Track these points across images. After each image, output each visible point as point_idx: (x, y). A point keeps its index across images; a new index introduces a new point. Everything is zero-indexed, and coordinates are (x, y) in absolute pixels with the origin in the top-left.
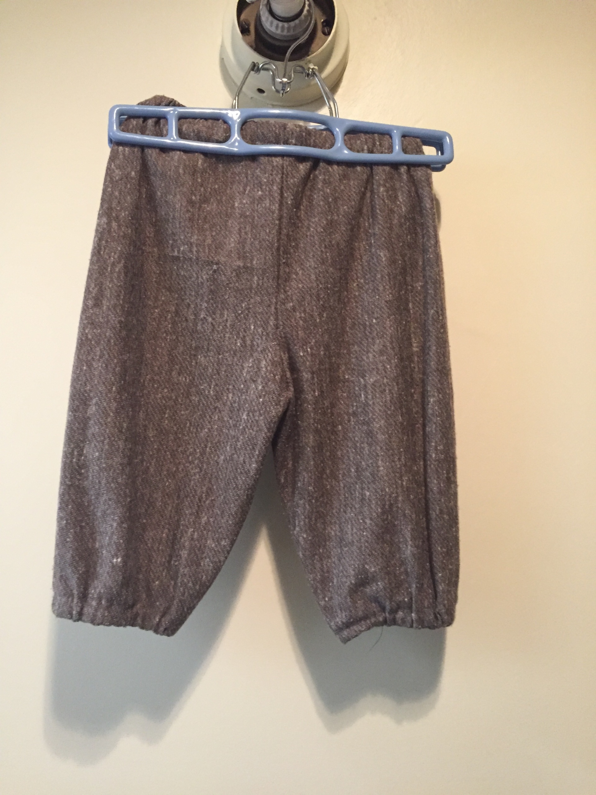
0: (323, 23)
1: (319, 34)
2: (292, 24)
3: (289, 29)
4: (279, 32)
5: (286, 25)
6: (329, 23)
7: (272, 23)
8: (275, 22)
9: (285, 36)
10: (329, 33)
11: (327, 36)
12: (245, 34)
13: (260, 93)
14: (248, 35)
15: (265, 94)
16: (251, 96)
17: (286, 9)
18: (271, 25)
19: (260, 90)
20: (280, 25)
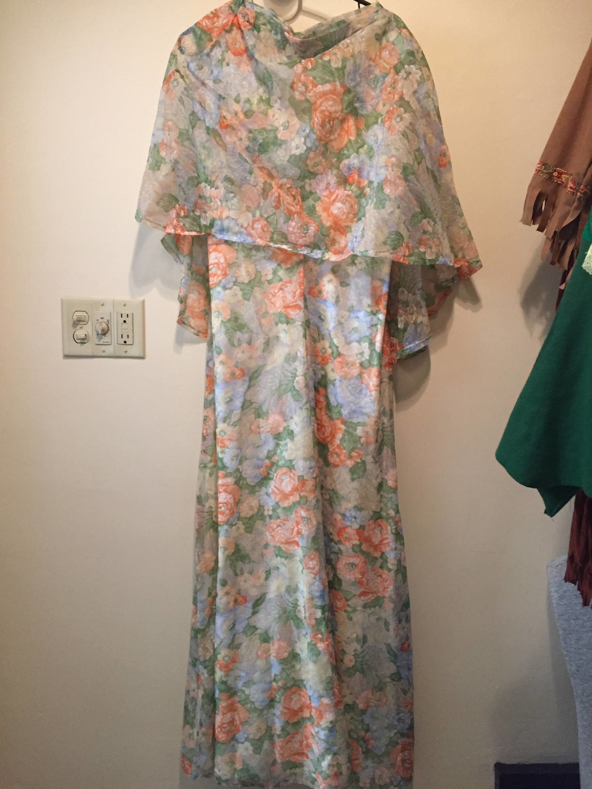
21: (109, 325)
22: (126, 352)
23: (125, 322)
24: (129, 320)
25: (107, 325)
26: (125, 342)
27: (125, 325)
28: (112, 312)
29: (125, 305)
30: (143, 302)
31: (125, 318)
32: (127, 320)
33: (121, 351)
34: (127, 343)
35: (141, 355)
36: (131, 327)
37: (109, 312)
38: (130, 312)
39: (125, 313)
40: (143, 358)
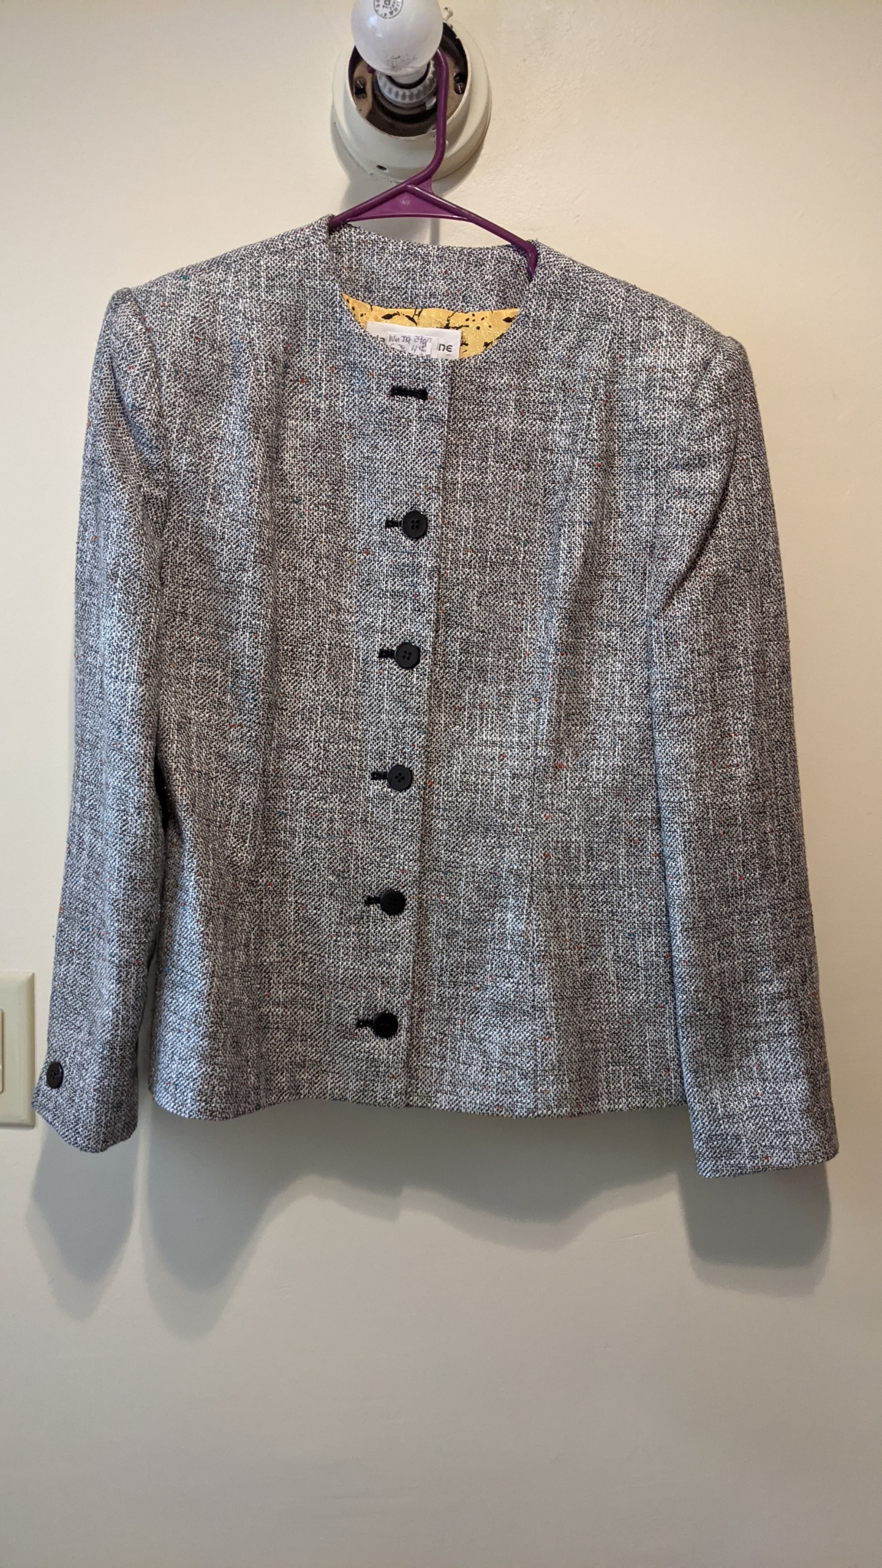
0: (455, 77)
1: (451, 92)
2: (415, 91)
3: (411, 97)
4: (399, 100)
5: (407, 92)
6: (462, 78)
7: (390, 91)
8: (395, 89)
9: (407, 104)
10: (463, 92)
11: (460, 96)
12: (360, 96)
13: (381, 170)
14: (364, 97)
15: (387, 171)
16: (370, 172)
17: (407, 75)
18: (390, 93)
19: (380, 167)
20: (401, 91)
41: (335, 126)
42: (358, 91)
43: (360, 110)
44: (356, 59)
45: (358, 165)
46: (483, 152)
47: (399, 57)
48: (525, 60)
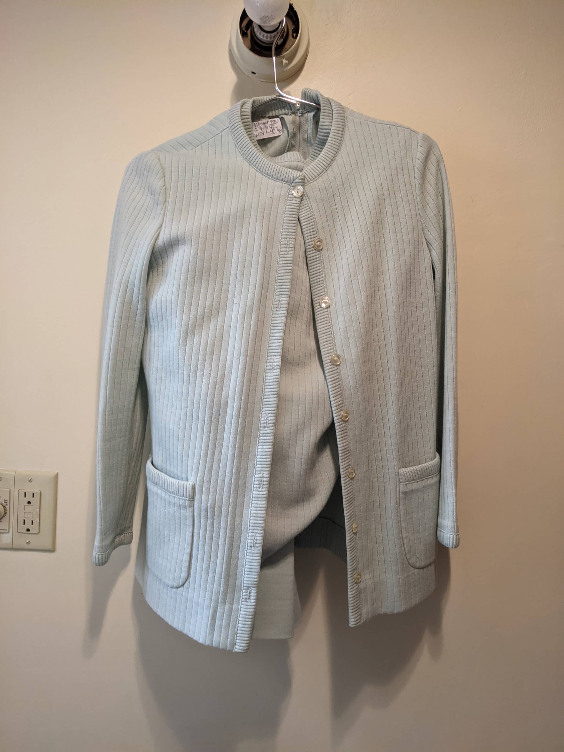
0: (293, 30)
1: (290, 37)
2: (273, 34)
3: (270, 38)
4: (265, 39)
5: (269, 35)
6: (296, 30)
7: (260, 34)
8: (263, 33)
9: (268, 41)
10: (296, 37)
11: (295, 39)
12: (245, 36)
13: (253, 75)
14: (246, 37)
15: (256, 75)
16: (247, 75)
17: (269, 27)
18: (261, 36)
19: (253, 73)
20: (266, 34)
21: (7, 507)
22: (28, 543)
23: (29, 503)
24: (35, 501)
25: (4, 507)
26: (28, 530)
27: (29, 508)
28: (12, 489)
29: (30, 481)
30: (56, 477)
31: (29, 498)
32: (33, 501)
33: (22, 541)
34: (31, 531)
35: (50, 547)
36: (38, 510)
37: (9, 490)
38: (36, 491)
39: (29, 491)
40: (53, 550)
41: (230, 51)
42: (244, 34)
43: (244, 43)
44: (244, 15)
45: (242, 71)
46: (305, 69)
47: (267, 17)
48: (327, 25)
